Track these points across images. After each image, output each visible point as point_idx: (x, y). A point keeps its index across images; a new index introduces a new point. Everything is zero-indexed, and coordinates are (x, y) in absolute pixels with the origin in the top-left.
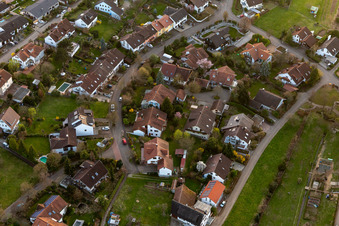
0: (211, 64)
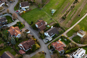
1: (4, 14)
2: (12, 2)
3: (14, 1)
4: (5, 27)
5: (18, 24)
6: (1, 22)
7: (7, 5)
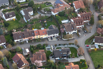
0: (41, 65)
1: (70, 44)
2: (87, 32)
3: (90, 32)
4: (65, 60)
5: (81, 62)
6: (61, 53)
7: (80, 34)
